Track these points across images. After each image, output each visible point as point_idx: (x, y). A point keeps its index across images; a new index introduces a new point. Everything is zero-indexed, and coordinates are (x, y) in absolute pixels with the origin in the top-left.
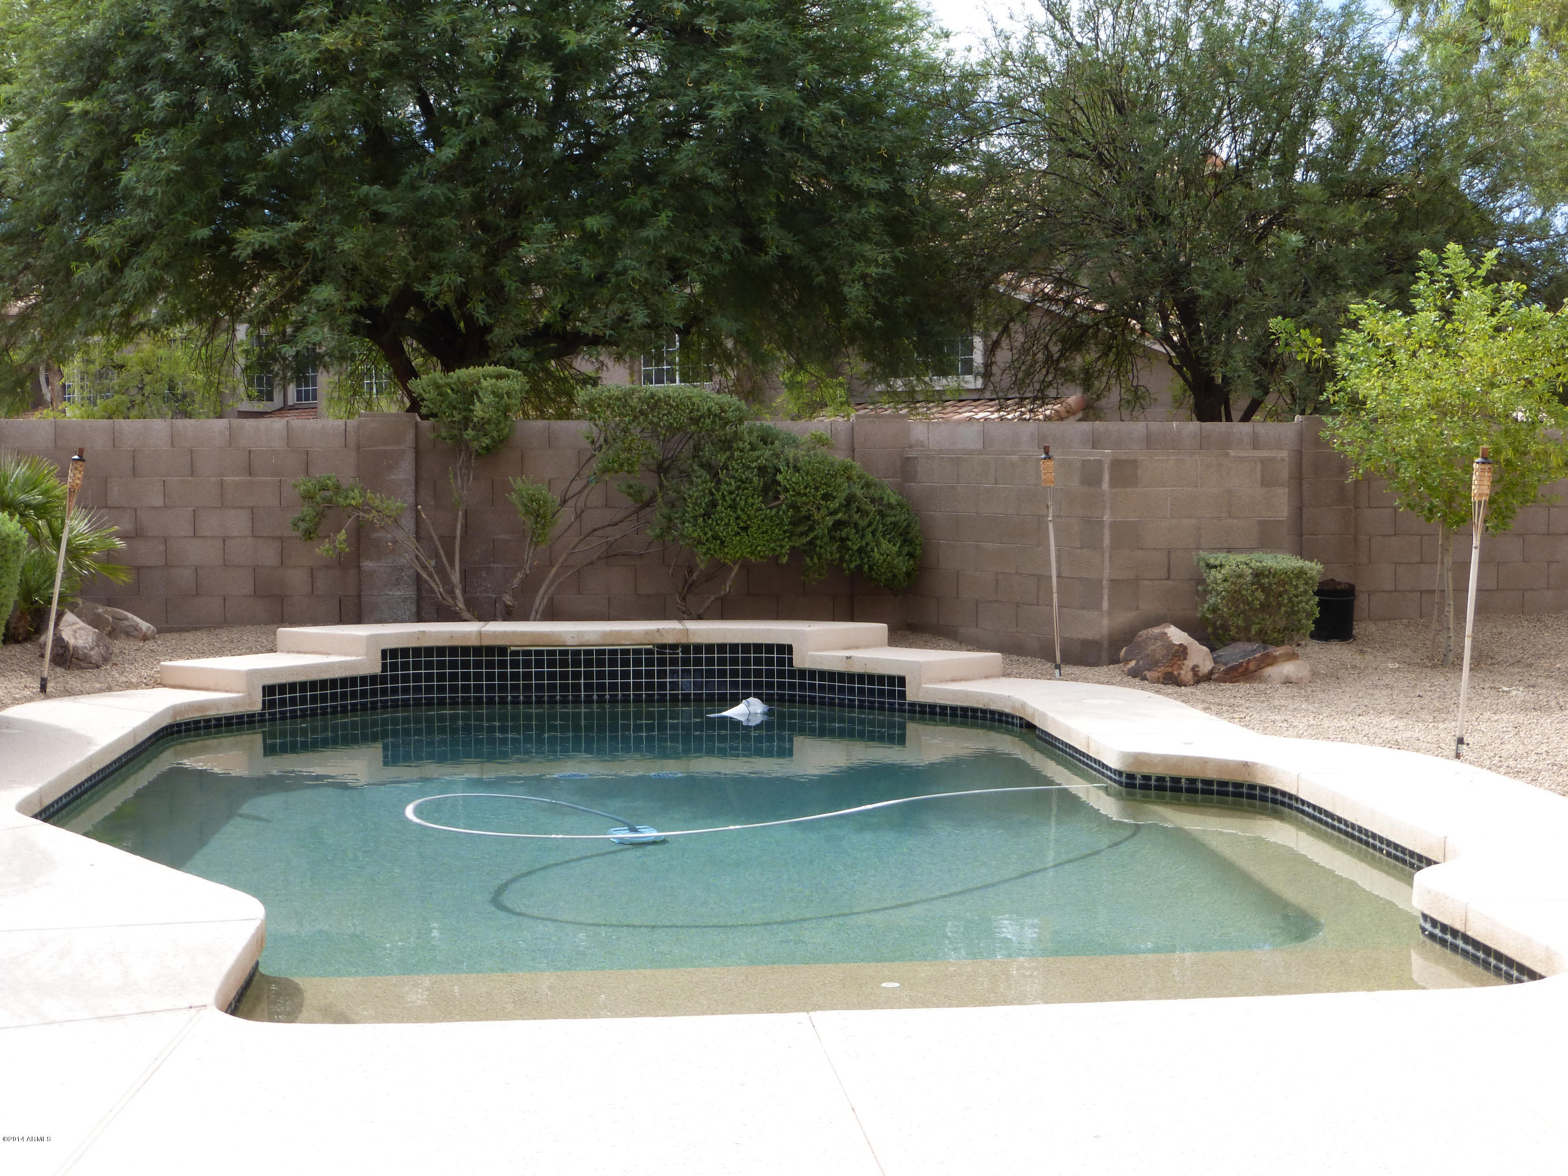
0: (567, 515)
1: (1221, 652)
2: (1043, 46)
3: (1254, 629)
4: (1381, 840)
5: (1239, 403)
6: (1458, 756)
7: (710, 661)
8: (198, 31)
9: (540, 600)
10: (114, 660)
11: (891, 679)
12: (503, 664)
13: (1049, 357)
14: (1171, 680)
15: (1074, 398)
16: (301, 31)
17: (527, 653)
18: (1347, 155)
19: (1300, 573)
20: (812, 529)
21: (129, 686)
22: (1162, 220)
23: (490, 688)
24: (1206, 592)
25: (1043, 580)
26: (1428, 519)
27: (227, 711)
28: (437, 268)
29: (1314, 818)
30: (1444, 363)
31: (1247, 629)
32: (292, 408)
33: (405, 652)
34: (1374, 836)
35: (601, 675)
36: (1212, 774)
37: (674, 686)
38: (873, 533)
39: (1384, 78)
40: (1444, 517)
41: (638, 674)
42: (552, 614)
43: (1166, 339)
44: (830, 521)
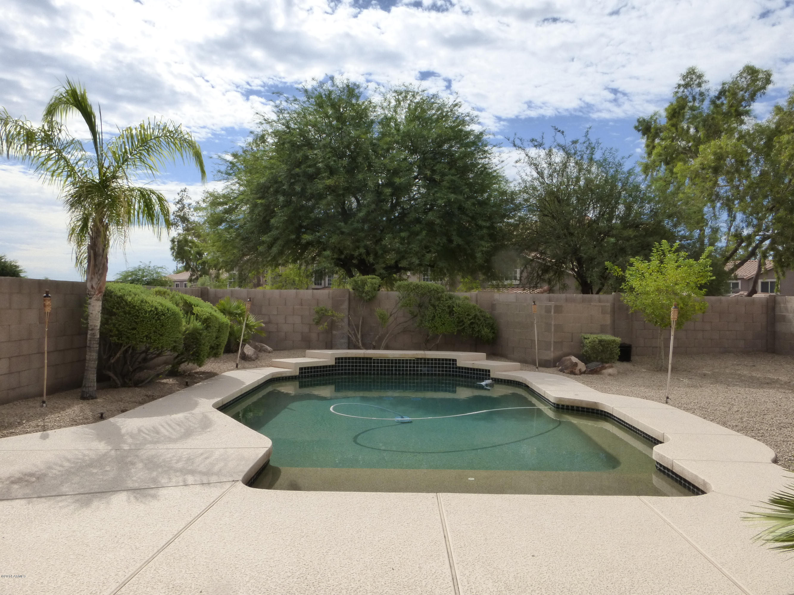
0: (391, 319)
1: (589, 365)
2: (536, 183)
3: (599, 358)
4: (641, 432)
5: (595, 289)
6: (667, 403)
7: (432, 364)
8: (292, 181)
9: (383, 344)
10: (259, 358)
11: (486, 370)
12: (371, 363)
13: (538, 275)
14: (573, 373)
15: (546, 287)
16: (320, 180)
17: (378, 360)
18: (629, 215)
19: (614, 341)
20: (464, 324)
21: (262, 366)
22: (571, 234)
23: (367, 370)
24: (584, 346)
25: (533, 341)
26: (655, 325)
27: (288, 375)
28: (358, 248)
29: (618, 422)
30: (661, 277)
31: (597, 358)
32: (327, 287)
33: (342, 358)
34: (639, 430)
35: (399, 367)
36: (584, 405)
37: (421, 370)
38: (482, 326)
39: (640, 192)
40: (660, 324)
41: (410, 367)
42: (387, 348)
43: (573, 269)
44: (469, 322)
